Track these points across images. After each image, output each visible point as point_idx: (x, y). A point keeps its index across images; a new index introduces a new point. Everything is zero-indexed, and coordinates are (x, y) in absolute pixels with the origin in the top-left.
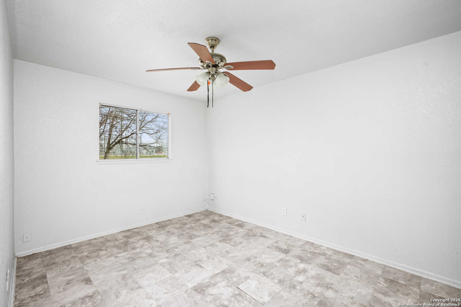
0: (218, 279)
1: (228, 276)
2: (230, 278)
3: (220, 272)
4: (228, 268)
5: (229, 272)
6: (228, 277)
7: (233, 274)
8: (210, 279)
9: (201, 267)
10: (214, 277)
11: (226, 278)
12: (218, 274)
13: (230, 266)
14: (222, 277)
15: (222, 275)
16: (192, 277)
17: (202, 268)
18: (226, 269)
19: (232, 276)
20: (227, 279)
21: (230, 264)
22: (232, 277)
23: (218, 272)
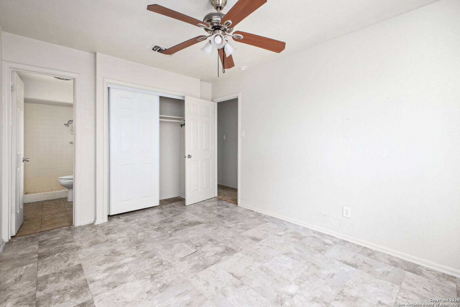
0: (213, 259)
1: (201, 262)
2: (201, 259)
3: (210, 266)
4: (199, 272)
5: (200, 266)
6: (202, 260)
7: (195, 264)
8: (221, 259)
9: (232, 274)
10: (217, 261)
11: (204, 260)
12: (213, 265)
13: (196, 276)
14: (209, 261)
15: (208, 263)
16: (240, 261)
17: (231, 272)
18: (202, 270)
19: (198, 262)
20: (203, 258)
21: (195, 278)
22: (198, 260)
23: (212, 267)
